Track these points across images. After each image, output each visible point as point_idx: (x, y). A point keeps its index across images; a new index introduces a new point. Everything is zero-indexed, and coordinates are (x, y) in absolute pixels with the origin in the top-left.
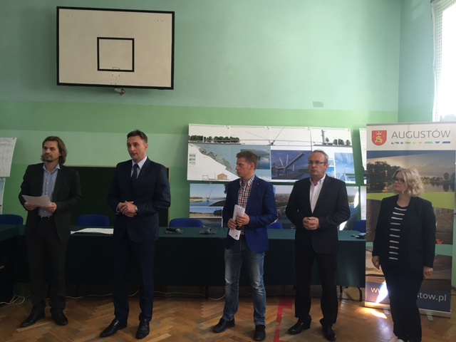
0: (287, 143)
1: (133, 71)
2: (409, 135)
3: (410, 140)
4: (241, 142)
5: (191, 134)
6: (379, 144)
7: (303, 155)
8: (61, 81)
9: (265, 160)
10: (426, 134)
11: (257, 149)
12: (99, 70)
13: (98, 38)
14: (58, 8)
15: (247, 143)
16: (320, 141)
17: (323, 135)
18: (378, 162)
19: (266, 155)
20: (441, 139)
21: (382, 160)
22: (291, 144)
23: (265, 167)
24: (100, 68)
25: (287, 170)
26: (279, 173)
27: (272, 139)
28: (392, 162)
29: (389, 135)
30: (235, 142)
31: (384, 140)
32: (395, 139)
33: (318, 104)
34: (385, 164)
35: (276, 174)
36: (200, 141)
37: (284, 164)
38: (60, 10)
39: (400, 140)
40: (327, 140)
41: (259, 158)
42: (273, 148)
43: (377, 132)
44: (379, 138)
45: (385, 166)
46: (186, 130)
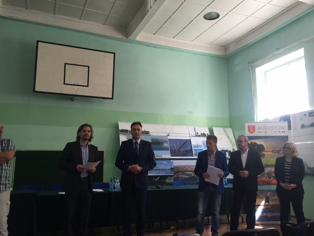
0: (176, 135)
1: (88, 86)
2: (266, 128)
3: (266, 131)
4: (150, 134)
5: (120, 128)
6: (251, 133)
7: (186, 142)
8: (37, 89)
9: (166, 145)
10: (274, 127)
11: (160, 138)
12: (64, 84)
13: (65, 64)
14: (38, 42)
15: (154, 134)
16: (194, 134)
17: (195, 131)
18: (251, 142)
19: (166, 142)
20: (281, 131)
21: (253, 141)
22: (179, 135)
23: (166, 149)
24: (66, 83)
25: (179, 151)
26: (174, 153)
27: (168, 132)
28: (258, 142)
29: (256, 128)
30: (147, 134)
31: (254, 131)
32: (259, 130)
33: (190, 113)
34: (255, 143)
35: (173, 153)
36: (126, 133)
37: (177, 147)
38: (39, 43)
39: (261, 131)
40: (198, 133)
41: (162, 144)
42: (169, 138)
43: (250, 126)
44: (251, 129)
45: (255, 144)
46: (117, 126)
